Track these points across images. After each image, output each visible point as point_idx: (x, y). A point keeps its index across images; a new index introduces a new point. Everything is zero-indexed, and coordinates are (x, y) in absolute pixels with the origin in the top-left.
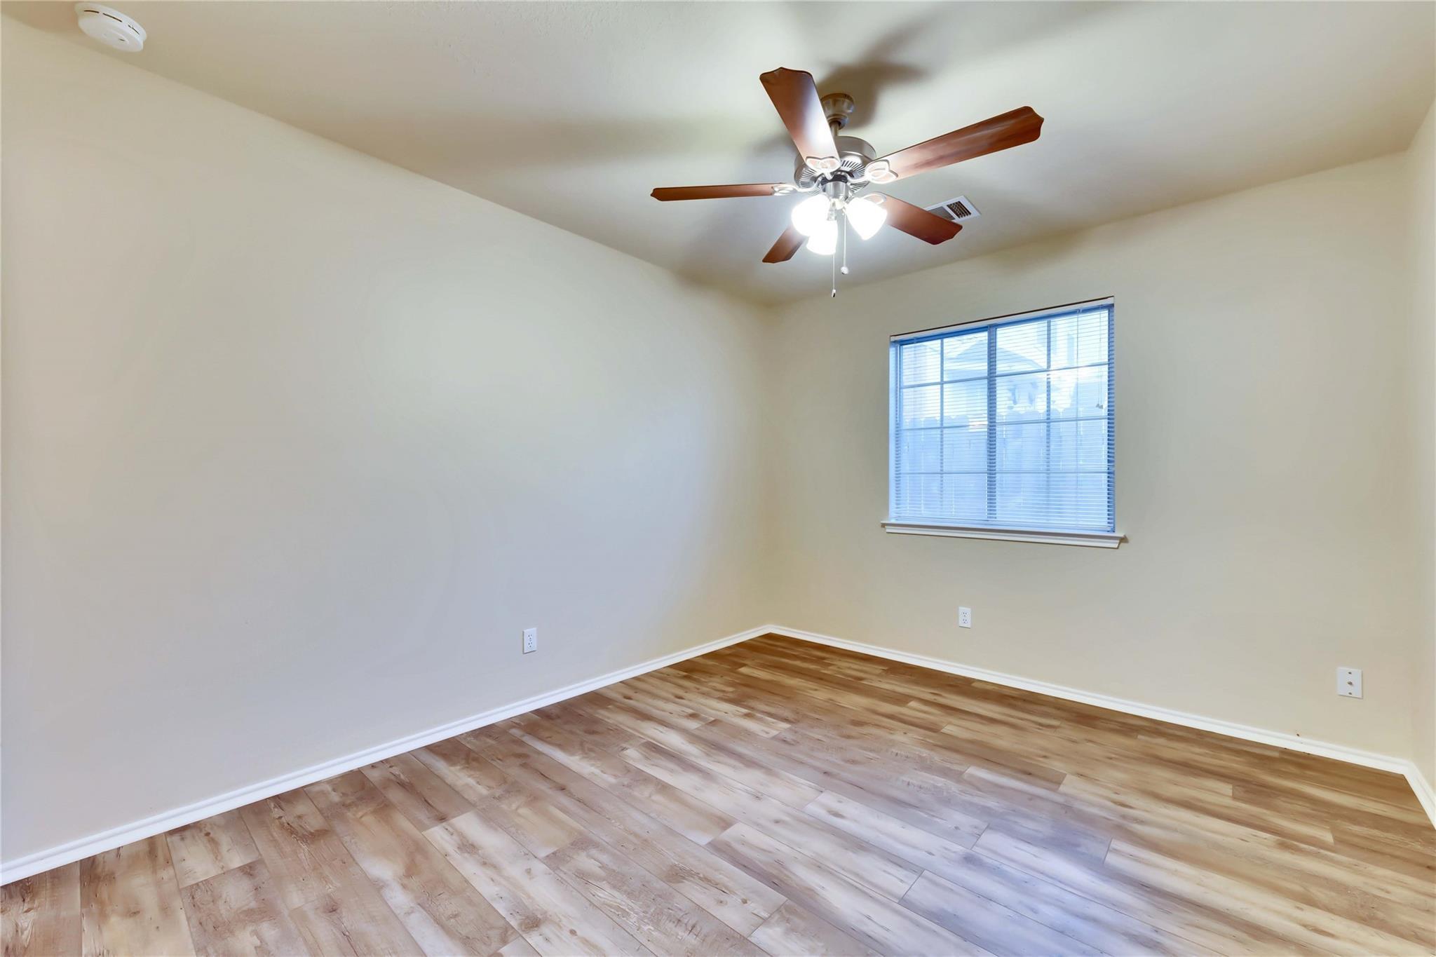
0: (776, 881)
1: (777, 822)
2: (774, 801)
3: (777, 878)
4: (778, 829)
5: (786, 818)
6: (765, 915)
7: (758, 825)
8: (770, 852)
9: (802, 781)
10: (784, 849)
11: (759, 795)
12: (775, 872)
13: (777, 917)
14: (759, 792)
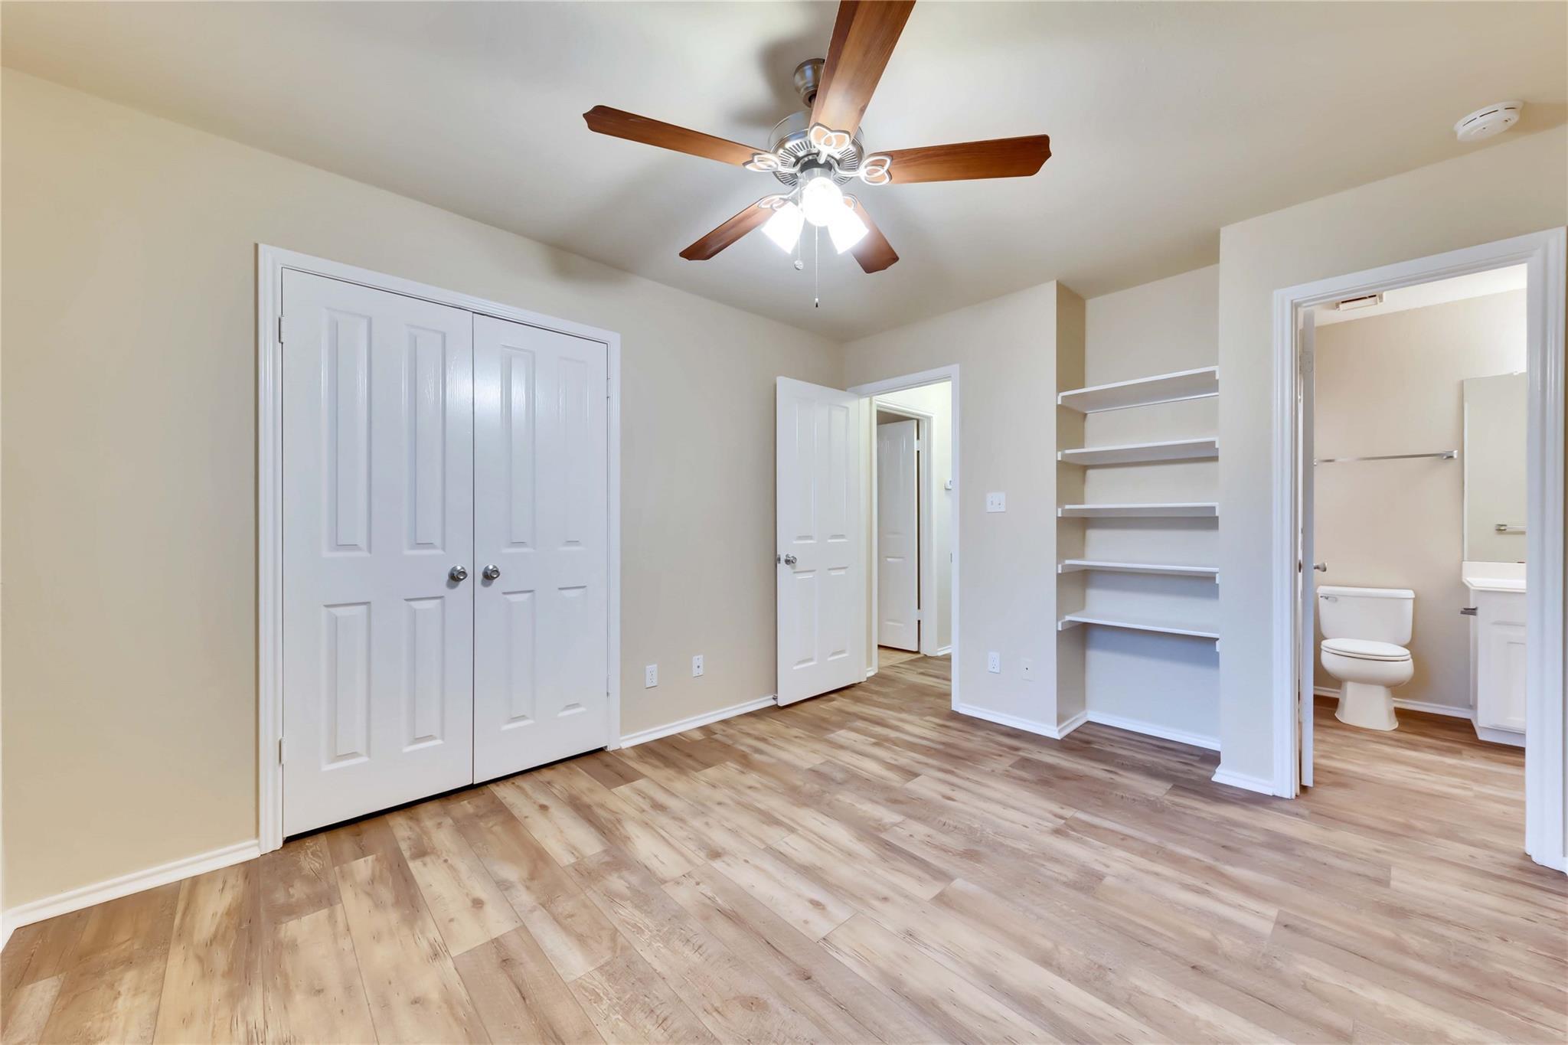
0: (887, 847)
1: (885, 899)
2: (888, 927)
3: (886, 849)
4: (885, 891)
5: (876, 903)
6: (895, 828)
7: (906, 897)
8: (893, 869)
9: (848, 962)
10: (879, 871)
11: (908, 939)
12: (888, 853)
13: (887, 827)
14: (909, 943)
